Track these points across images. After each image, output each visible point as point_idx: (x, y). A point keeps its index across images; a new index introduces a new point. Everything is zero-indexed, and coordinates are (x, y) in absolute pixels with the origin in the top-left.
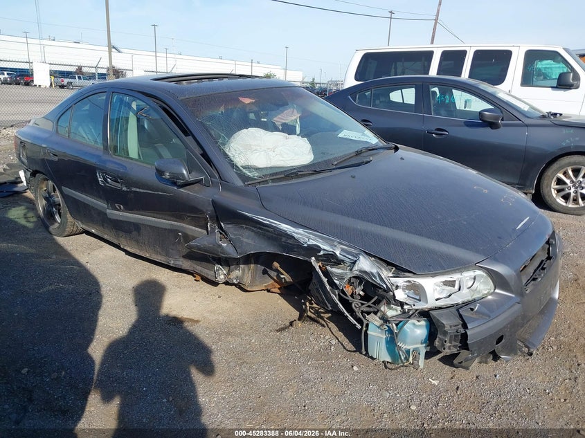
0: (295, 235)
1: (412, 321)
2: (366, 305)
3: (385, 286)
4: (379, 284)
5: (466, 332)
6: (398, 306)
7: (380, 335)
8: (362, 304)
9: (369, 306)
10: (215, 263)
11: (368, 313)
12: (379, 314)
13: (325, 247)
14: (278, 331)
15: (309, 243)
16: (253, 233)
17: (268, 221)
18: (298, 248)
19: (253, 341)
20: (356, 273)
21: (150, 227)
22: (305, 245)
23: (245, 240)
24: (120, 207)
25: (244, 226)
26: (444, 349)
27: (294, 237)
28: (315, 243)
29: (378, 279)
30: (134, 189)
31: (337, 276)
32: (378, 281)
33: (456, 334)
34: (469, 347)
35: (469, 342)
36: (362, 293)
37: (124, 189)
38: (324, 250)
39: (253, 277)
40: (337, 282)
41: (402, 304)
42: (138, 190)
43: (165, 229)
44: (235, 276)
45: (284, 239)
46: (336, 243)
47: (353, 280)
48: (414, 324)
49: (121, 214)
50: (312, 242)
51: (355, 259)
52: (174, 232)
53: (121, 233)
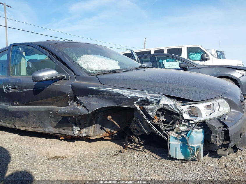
0: (123, 93)
1: (195, 130)
2: (167, 126)
3: (178, 111)
4: (175, 111)
5: (228, 129)
6: (186, 122)
7: (177, 143)
8: (165, 126)
9: (169, 127)
10: (73, 124)
11: (169, 131)
12: (175, 130)
13: (141, 96)
14: (114, 156)
15: (131, 96)
16: (97, 99)
17: (106, 89)
18: (124, 101)
19: (101, 161)
20: (161, 106)
21: (34, 112)
22: (129, 97)
23: (92, 103)
24: (16, 103)
25: (91, 95)
26: (216, 142)
27: (122, 95)
28: (134, 95)
29: (174, 108)
30: (25, 90)
31: (150, 110)
32: (174, 109)
33: (222, 132)
34: (230, 138)
35: (230, 135)
36: (164, 119)
37: (19, 91)
38: (141, 98)
39: (95, 131)
40: (150, 114)
41: (188, 121)
42: (28, 90)
43: (43, 112)
44: (84, 132)
45: (116, 97)
46: (146, 93)
47: (158, 112)
48: (196, 132)
49: (17, 107)
50: (132, 95)
51: (159, 99)
52: (48, 112)
53: (17, 119)
